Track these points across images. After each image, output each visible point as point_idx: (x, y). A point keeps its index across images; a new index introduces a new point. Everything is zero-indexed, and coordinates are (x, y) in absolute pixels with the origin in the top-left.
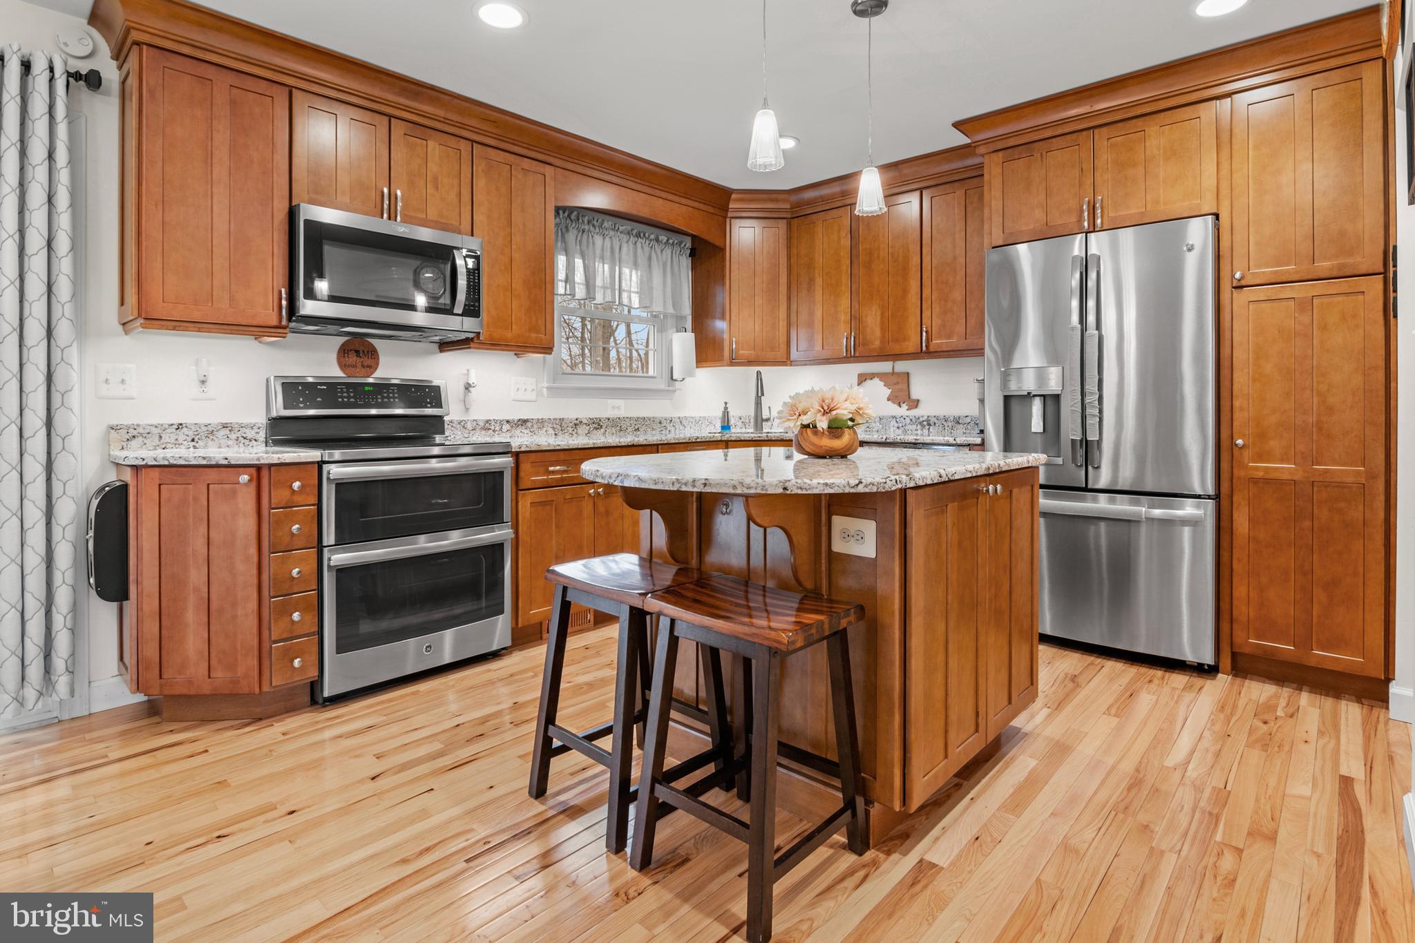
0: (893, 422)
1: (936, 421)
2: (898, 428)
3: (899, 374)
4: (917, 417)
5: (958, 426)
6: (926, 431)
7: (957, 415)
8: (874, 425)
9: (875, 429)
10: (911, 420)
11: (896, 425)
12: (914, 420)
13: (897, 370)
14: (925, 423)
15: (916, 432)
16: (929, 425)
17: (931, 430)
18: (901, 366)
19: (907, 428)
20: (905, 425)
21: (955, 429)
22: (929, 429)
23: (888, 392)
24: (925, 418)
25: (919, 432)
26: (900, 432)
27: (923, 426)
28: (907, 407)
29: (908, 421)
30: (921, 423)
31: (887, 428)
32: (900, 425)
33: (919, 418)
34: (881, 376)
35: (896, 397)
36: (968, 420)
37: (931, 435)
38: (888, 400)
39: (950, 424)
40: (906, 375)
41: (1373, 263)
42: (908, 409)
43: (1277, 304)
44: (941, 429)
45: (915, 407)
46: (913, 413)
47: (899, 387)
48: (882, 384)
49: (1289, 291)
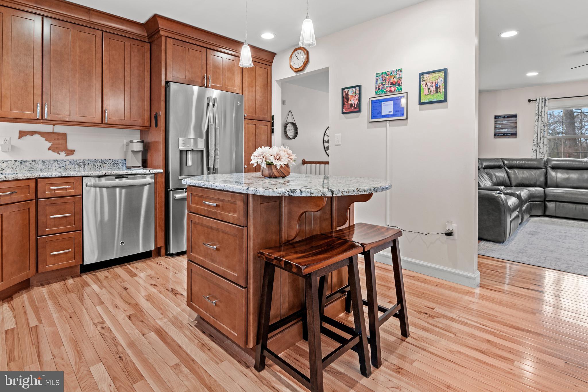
0: (55, 164)
1: (89, 163)
2: (60, 167)
3: (59, 134)
4: (75, 160)
5: (104, 165)
6: (82, 169)
7: (104, 158)
8: (37, 166)
9: (38, 169)
10: (70, 162)
11: (58, 166)
13: (55, 131)
14: (81, 164)
15: (74, 169)
16: (84, 165)
18: (59, 129)
19: (66, 167)
20: (66, 165)
21: (102, 167)
22: (84, 168)
24: (82, 161)
25: (77, 169)
26: (61, 170)
27: (80, 166)
28: (65, 154)
29: (68, 163)
30: (78, 164)
31: (50, 168)
32: (61, 165)
34: (42, 134)
35: (57, 148)
36: (111, 161)
37: (85, 170)
38: (49, 149)
39: (99, 164)
40: (65, 135)
41: (269, 118)
42: (66, 156)
43: (252, 126)
44: (92, 167)
45: (72, 154)
46: (70, 158)
47: (58, 142)
48: (43, 139)
49: (254, 122)
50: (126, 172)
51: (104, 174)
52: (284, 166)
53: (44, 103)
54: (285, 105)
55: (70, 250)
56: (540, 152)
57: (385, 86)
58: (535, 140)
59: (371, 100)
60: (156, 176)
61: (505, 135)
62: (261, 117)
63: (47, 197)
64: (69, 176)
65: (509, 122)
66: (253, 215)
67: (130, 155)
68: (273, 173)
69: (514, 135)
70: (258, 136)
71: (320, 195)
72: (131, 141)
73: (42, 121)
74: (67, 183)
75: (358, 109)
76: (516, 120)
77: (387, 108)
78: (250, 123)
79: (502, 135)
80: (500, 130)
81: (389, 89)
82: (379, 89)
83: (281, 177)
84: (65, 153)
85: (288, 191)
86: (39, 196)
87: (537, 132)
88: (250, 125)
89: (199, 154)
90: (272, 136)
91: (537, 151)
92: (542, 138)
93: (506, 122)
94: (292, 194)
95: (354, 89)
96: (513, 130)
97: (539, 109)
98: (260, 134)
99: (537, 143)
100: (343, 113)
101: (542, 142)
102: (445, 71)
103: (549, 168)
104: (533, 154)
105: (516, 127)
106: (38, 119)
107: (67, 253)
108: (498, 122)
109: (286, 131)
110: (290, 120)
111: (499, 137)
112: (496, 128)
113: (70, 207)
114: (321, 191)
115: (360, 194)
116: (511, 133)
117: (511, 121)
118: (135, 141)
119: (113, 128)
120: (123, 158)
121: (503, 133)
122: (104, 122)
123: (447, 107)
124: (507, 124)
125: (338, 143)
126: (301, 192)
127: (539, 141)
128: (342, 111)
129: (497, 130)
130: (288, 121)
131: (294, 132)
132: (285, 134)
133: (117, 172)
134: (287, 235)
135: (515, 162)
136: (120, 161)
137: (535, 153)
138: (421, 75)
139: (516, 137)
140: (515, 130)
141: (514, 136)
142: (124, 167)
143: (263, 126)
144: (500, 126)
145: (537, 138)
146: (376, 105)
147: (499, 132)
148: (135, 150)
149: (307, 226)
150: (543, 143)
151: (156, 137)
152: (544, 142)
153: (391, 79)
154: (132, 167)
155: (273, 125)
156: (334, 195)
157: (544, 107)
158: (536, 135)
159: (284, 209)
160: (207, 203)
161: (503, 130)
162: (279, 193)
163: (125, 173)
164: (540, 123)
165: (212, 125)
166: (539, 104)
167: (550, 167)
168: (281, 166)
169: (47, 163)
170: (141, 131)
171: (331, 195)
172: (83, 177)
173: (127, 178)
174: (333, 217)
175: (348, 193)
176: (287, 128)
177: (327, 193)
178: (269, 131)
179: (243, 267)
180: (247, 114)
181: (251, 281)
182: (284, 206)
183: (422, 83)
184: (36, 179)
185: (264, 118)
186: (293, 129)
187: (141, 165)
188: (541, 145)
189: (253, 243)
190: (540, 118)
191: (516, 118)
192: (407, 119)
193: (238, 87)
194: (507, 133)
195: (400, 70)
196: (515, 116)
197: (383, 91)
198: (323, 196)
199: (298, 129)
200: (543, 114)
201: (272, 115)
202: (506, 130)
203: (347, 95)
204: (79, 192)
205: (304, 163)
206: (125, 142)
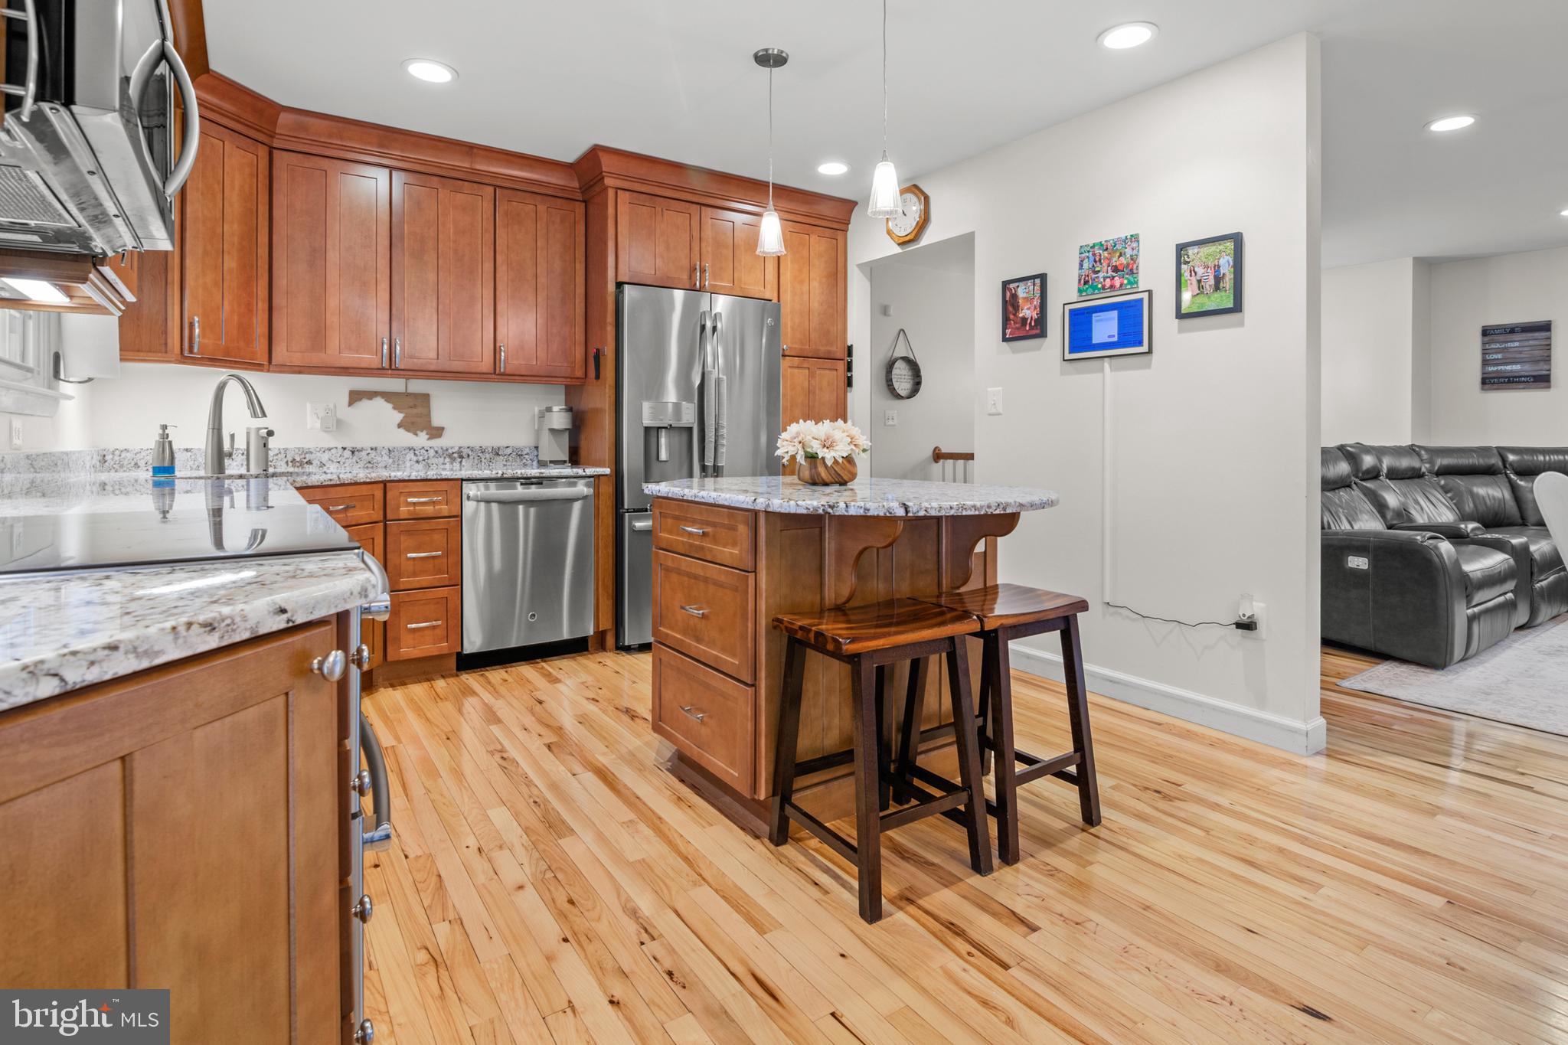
0: (411, 455)
1: (470, 453)
2: (418, 462)
3: (416, 396)
4: (445, 449)
5: (498, 458)
6: (456, 465)
7: (496, 445)
8: (379, 459)
9: (383, 464)
10: (436, 452)
11: (415, 458)
12: (440, 452)
13: (410, 390)
14: (456, 455)
15: (442, 467)
16: (461, 457)
17: (463, 463)
18: (417, 386)
19: (429, 461)
20: (428, 458)
21: (494, 461)
22: (461, 462)
23: (399, 417)
24: (456, 449)
25: (448, 466)
26: (420, 466)
27: (453, 460)
28: (427, 437)
29: (432, 453)
30: (450, 456)
31: (401, 462)
32: (421, 458)
33: (447, 450)
34: (387, 396)
35: (413, 423)
36: (509, 451)
37: (463, 469)
38: (399, 426)
39: (488, 456)
40: (426, 397)
41: (840, 352)
42: (429, 439)
43: (801, 371)
44: (476, 461)
45: (440, 436)
46: (437, 443)
47: (415, 411)
48: (390, 406)
49: (807, 363)
50: (540, 473)
51: (499, 475)
52: (840, 460)
53: (393, 337)
54: (889, 316)
55: (439, 622)
57: (1101, 275)
59: (1068, 308)
60: (596, 482)
61: (1513, 382)
62: (823, 349)
63: (402, 517)
64: (439, 478)
65: (1527, 343)
66: (767, 550)
67: (546, 439)
68: (819, 474)
69: (1543, 380)
70: (814, 393)
71: (882, 514)
72: (549, 410)
73: (390, 372)
74: (436, 492)
75: (1038, 329)
76: (1550, 338)
77: (1105, 328)
78: (796, 365)
79: (1504, 382)
80: (1499, 368)
81: (1108, 283)
82: (1086, 282)
83: (836, 483)
84: (427, 434)
85: (822, 505)
86: (389, 516)
88: (796, 370)
89: (685, 436)
90: (849, 394)
93: (1517, 344)
94: (830, 510)
95: (1030, 283)
96: (1538, 368)
98: (821, 389)
100: (1005, 339)
102: (1237, 239)
105: (1548, 359)
106: (383, 369)
107: (434, 627)
108: (1494, 346)
109: (891, 380)
110: (901, 351)
111: (1495, 386)
112: (1485, 363)
113: (440, 538)
114: (884, 506)
115: (964, 513)
116: (1534, 376)
117: (1532, 342)
118: (556, 409)
119: (514, 381)
120: (532, 444)
121: (1508, 374)
122: (497, 372)
123: (1241, 324)
124: (1521, 349)
125: (994, 411)
126: (847, 506)
128: (1004, 334)
129: (1491, 369)
130: (897, 354)
131: (911, 382)
132: (888, 385)
133: (523, 471)
134: (836, 593)
135: (1541, 458)
136: (527, 450)
138: (1181, 249)
139: (1549, 387)
140: (1547, 367)
141: (1541, 384)
142: (535, 463)
143: (827, 372)
144: (1500, 356)
146: (1080, 322)
147: (1497, 372)
148: (556, 427)
149: (879, 582)
151: (598, 399)
153: (1114, 259)
154: (551, 462)
155: (849, 367)
156: (910, 514)
159: (829, 543)
160: (690, 529)
161: (1508, 368)
162: (807, 508)
163: (537, 475)
165: (711, 372)
168: (836, 462)
169: (396, 453)
170: (566, 386)
171: (904, 515)
172: (462, 480)
173: (541, 484)
174: (942, 568)
175: (939, 511)
176: (895, 371)
177: (896, 511)
178: (842, 382)
179: (748, 647)
180: (790, 345)
181: (763, 674)
182: (829, 538)
183: (1184, 267)
184: (385, 484)
185: (829, 352)
186: (910, 373)
187: (567, 459)
189: (766, 602)
191: (1547, 333)
192: (1150, 351)
193: (768, 286)
194: (1520, 377)
195: (1135, 238)
196: (1546, 327)
197: (1095, 288)
198: (888, 514)
199: (923, 373)
201: (849, 344)
202: (1517, 367)
203: (1014, 296)
204: (455, 511)
205: (938, 456)
206: (537, 409)
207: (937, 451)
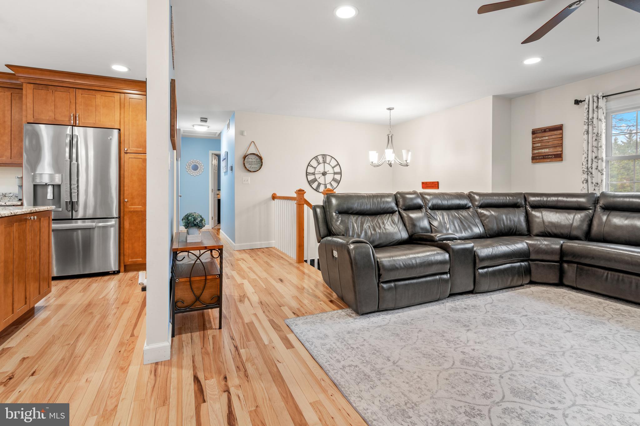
43: (137, 159)
56: (592, 183)
58: (584, 164)
61: (545, 158)
65: (551, 137)
69: (559, 157)
76: (562, 134)
79: (541, 159)
80: (539, 151)
87: (586, 150)
88: (134, 159)
91: (587, 181)
92: (595, 160)
93: (547, 138)
96: (556, 150)
97: (588, 114)
99: (588, 169)
101: (594, 166)
103: (599, 209)
104: (582, 185)
105: (561, 145)
108: (537, 139)
111: (538, 161)
112: (533, 148)
116: (554, 155)
117: (553, 137)
121: (543, 154)
124: (548, 140)
127: (590, 165)
129: (536, 151)
130: (249, 152)
131: (257, 164)
135: (545, 199)
137: (585, 185)
139: (562, 160)
140: (561, 150)
141: (558, 159)
144: (539, 145)
145: (588, 161)
147: (538, 153)
150: (597, 169)
152: (597, 166)
157: (596, 110)
158: (585, 155)
161: (543, 151)
164: (590, 135)
166: (589, 105)
167: (600, 206)
180: (131, 148)
188: (594, 171)
190: (590, 127)
191: (561, 131)
194: (548, 155)
196: (560, 128)
199: (264, 160)
200: (595, 121)
202: (546, 150)
205: (274, 197)
207: (274, 195)
